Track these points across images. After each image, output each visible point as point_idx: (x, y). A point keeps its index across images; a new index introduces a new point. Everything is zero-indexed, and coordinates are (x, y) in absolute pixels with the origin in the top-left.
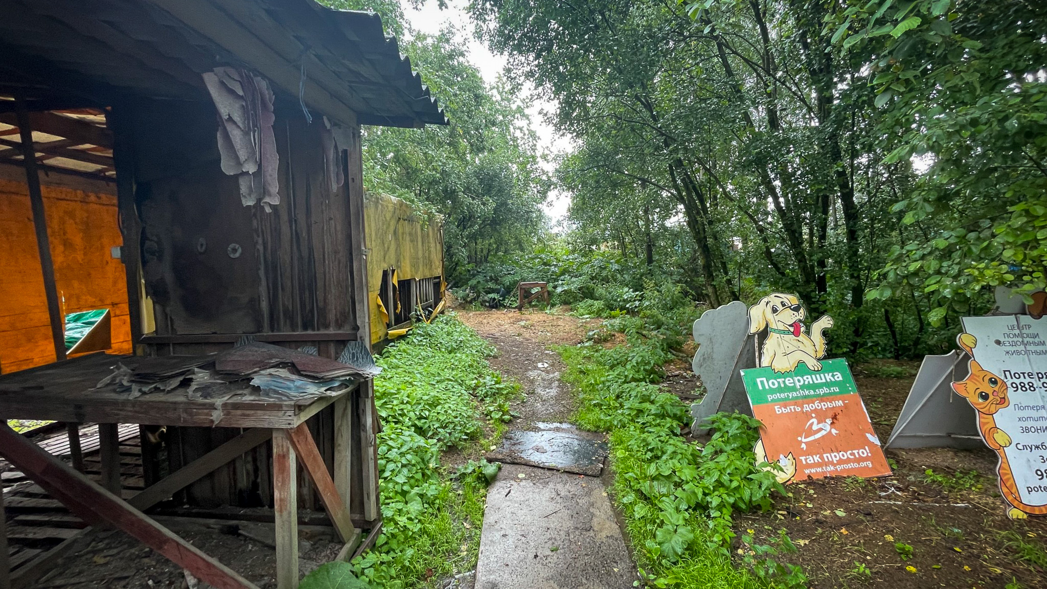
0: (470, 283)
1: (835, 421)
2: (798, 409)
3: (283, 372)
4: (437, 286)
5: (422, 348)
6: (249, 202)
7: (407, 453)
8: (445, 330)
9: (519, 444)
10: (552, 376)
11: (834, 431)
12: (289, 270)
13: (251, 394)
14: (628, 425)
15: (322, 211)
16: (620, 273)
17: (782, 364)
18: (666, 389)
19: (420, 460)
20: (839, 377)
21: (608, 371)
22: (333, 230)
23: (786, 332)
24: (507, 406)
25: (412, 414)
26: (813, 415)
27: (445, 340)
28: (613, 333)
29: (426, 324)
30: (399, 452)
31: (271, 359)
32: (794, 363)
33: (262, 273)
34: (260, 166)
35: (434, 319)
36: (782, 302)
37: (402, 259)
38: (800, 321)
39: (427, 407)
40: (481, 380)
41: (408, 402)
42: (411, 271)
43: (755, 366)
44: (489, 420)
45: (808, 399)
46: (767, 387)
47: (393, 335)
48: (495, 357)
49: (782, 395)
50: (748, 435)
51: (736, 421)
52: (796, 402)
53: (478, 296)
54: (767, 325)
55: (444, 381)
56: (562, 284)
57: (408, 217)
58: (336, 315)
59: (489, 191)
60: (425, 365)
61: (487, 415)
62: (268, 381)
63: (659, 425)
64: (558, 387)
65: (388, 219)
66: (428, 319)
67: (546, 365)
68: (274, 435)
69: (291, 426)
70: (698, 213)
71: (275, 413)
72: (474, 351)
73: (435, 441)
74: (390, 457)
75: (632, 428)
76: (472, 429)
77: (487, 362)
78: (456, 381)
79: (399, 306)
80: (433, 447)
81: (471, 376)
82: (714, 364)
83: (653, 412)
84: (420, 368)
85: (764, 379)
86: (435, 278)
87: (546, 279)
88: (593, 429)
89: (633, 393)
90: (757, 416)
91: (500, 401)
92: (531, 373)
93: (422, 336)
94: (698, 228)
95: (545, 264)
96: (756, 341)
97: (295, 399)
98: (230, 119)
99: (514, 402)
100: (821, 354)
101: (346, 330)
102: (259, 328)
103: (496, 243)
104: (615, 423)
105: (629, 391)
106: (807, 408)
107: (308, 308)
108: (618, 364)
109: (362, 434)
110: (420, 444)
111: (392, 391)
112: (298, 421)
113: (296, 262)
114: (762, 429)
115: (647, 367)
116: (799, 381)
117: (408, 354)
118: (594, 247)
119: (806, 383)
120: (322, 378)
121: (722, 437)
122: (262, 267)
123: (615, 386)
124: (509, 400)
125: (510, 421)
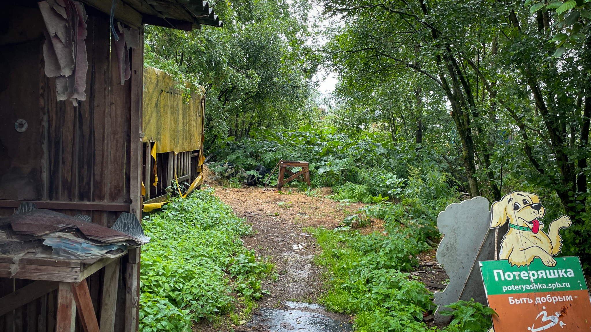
0: (229, 158)
1: (563, 314)
2: (531, 301)
3: (70, 236)
4: (195, 160)
5: (177, 223)
6: (61, 98)
7: (162, 319)
8: (202, 206)
9: (268, 320)
10: (305, 257)
11: (562, 324)
12: (70, 146)
13: (42, 253)
14: (373, 309)
15: (105, 96)
16: (386, 157)
17: (518, 258)
18: (417, 278)
19: (174, 327)
20: (571, 273)
21: (361, 257)
22: (113, 114)
23: (525, 229)
24: (259, 284)
25: (166, 286)
26: (544, 308)
27: (201, 216)
28: (372, 219)
29: (181, 198)
30: (155, 318)
31: (58, 224)
32: (531, 258)
33: (45, 147)
34: (74, 71)
35: (190, 194)
36: (524, 200)
37: (162, 132)
38: (540, 218)
39: (181, 280)
40: (235, 258)
41: (163, 274)
42: (171, 144)
43: (493, 259)
44: (240, 297)
45: (541, 293)
46: (503, 279)
47: (148, 208)
48: (250, 236)
49: (517, 288)
50: (482, 322)
51: (471, 308)
52: (529, 294)
53: (237, 172)
54: (508, 221)
55: (198, 257)
56: (325, 165)
57: (170, 89)
58: (111, 189)
59: (255, 62)
60: (180, 240)
61: (238, 292)
62: (58, 242)
63: (403, 310)
64: (310, 269)
65: (151, 91)
66: (184, 193)
67: (301, 247)
68: (60, 288)
69: (77, 281)
70: (464, 104)
71: (64, 269)
72: (229, 229)
73: (188, 311)
74: (146, 322)
75: (377, 311)
76: (224, 304)
77: (241, 240)
78: (210, 257)
79: (157, 179)
80: (186, 316)
81: (226, 253)
82: (456, 255)
83: (399, 297)
84: (175, 243)
85: (501, 271)
86: (194, 152)
87: (308, 159)
88: (341, 311)
89: (382, 279)
90: (491, 305)
91: (253, 278)
92: (285, 254)
93: (177, 210)
94: (463, 120)
95: (308, 143)
96: (496, 235)
97: (81, 258)
98: (56, 36)
99: (266, 281)
100: (557, 250)
101: (119, 203)
102: (39, 196)
103: (258, 116)
104: (362, 306)
105: (379, 277)
106: (539, 300)
107: (85, 181)
108: (372, 250)
109: (127, 295)
110: (175, 312)
111: (148, 263)
112: (82, 277)
113: (77, 140)
114: (495, 317)
115: (400, 255)
116: (533, 275)
117: (162, 228)
118: (362, 127)
119: (540, 277)
120: (104, 242)
121: (459, 323)
122: (46, 142)
123: (366, 271)
124: (261, 278)
125: (261, 299)
